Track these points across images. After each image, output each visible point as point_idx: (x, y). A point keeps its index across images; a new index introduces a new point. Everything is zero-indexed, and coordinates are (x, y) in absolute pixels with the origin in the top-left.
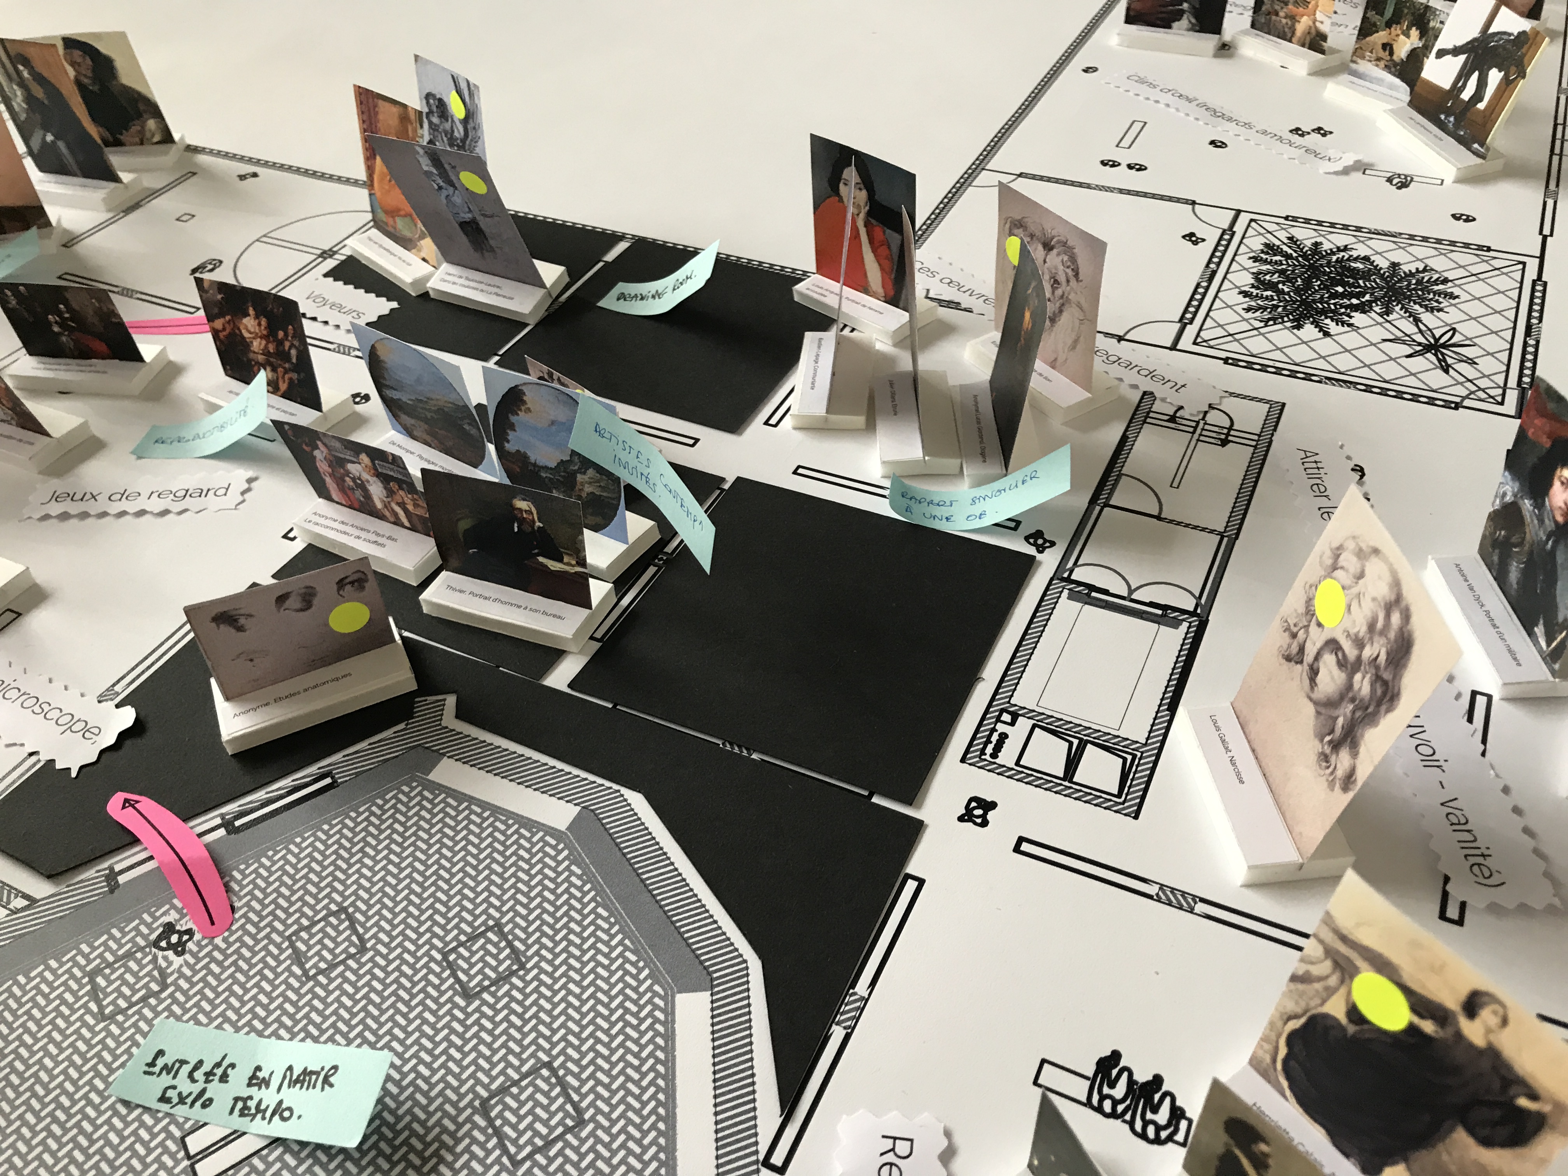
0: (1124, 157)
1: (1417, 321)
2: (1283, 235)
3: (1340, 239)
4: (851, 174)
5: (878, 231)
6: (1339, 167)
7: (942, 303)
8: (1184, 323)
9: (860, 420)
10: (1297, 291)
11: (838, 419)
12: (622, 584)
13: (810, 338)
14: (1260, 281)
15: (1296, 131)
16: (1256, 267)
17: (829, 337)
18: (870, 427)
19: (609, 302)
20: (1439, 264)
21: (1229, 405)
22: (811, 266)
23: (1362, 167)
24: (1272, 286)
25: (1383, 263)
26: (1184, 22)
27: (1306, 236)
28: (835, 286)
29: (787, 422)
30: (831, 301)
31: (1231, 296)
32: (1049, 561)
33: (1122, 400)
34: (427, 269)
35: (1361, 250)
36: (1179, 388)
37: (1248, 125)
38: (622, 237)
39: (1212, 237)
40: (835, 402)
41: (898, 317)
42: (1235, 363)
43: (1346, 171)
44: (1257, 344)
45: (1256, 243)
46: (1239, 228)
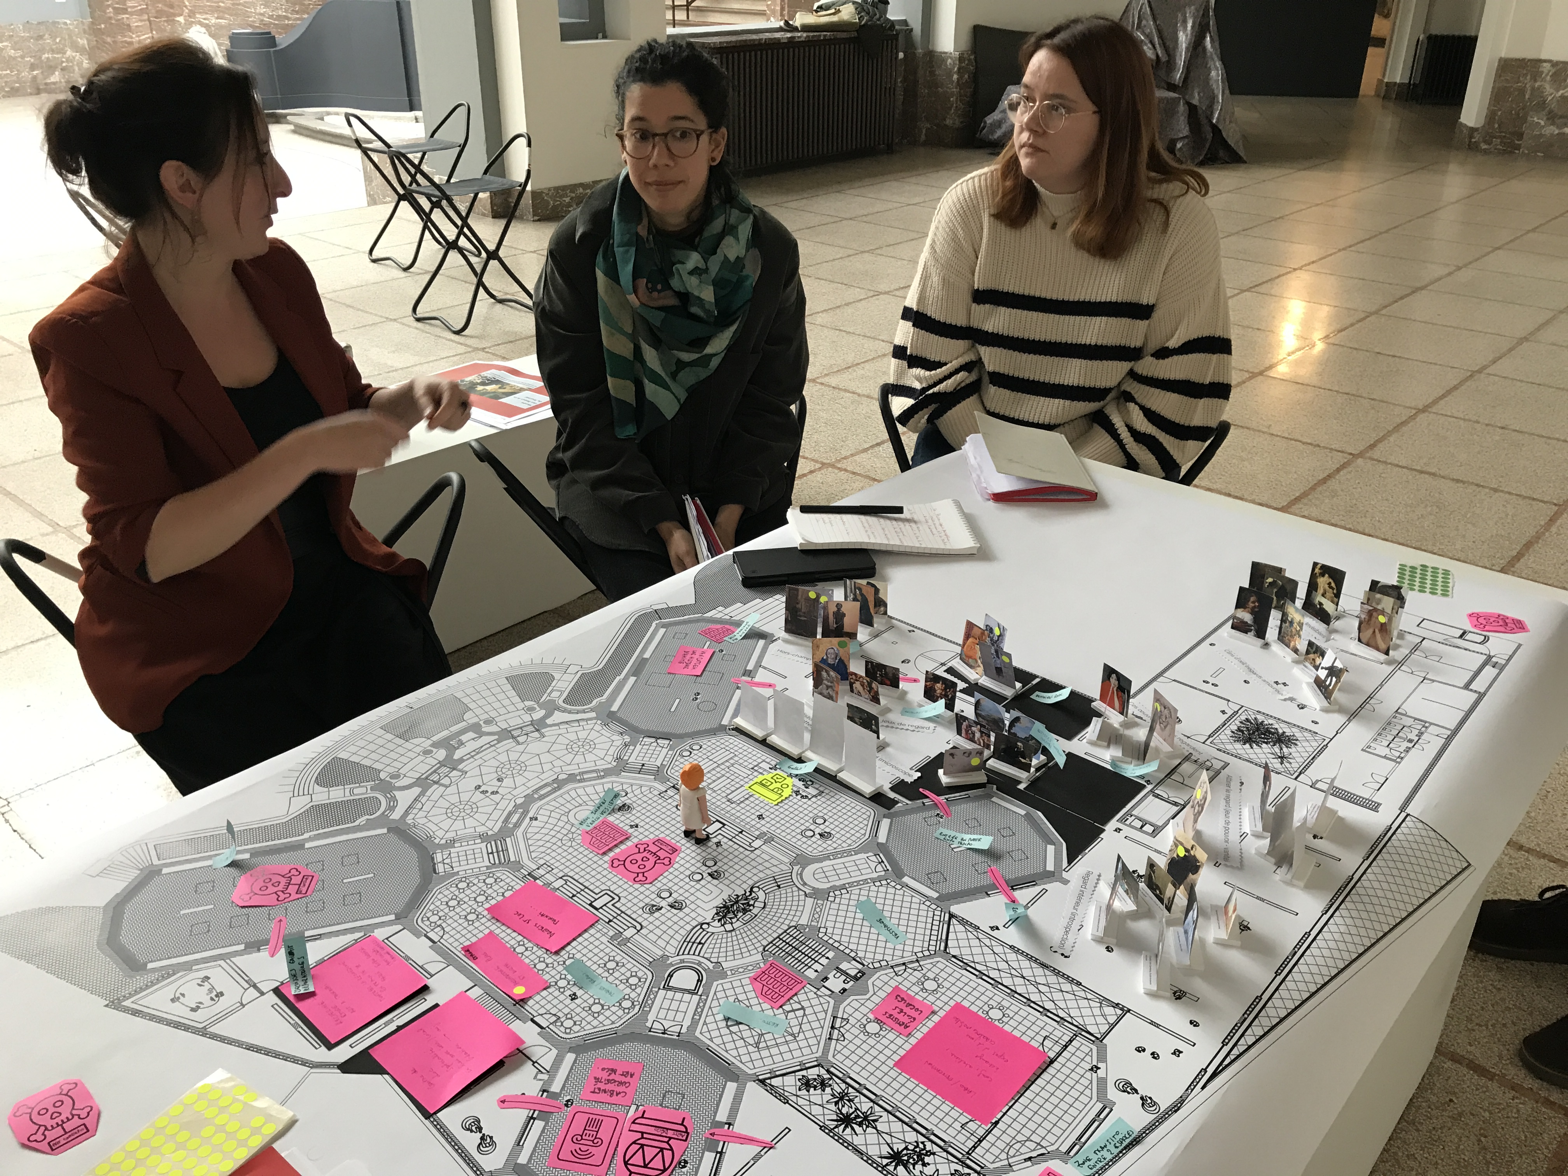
0: (1212, 681)
1: (1281, 749)
2: (1253, 717)
3: (1271, 721)
4: (1114, 676)
5: (1120, 693)
6: (1283, 698)
7: (1137, 717)
8: (1210, 736)
9: (1106, 744)
10: (1249, 734)
11: (1100, 742)
12: (1037, 770)
13: (1094, 719)
14: (1239, 729)
15: (1277, 683)
16: (1239, 724)
17: (1100, 720)
18: (1108, 746)
19: (1033, 697)
20: (1298, 735)
21: (1213, 761)
22: (1098, 698)
23: (1292, 699)
24: (1242, 731)
25: (1280, 731)
26: (1252, 633)
27: (1260, 718)
28: (1105, 705)
29: (1085, 741)
30: (1103, 710)
31: (1228, 732)
32: (1149, 787)
33: (1183, 754)
34: (978, 677)
35: (1276, 726)
36: (1200, 753)
37: (1260, 677)
38: (1038, 677)
39: (1230, 712)
40: (1100, 737)
41: (1121, 718)
42: (1220, 750)
43: (1285, 700)
44: (1229, 747)
45: (1243, 718)
46: (1240, 712)
